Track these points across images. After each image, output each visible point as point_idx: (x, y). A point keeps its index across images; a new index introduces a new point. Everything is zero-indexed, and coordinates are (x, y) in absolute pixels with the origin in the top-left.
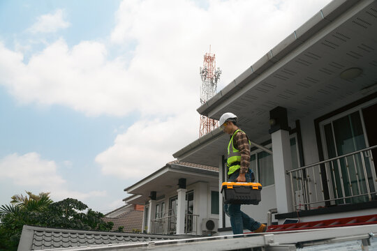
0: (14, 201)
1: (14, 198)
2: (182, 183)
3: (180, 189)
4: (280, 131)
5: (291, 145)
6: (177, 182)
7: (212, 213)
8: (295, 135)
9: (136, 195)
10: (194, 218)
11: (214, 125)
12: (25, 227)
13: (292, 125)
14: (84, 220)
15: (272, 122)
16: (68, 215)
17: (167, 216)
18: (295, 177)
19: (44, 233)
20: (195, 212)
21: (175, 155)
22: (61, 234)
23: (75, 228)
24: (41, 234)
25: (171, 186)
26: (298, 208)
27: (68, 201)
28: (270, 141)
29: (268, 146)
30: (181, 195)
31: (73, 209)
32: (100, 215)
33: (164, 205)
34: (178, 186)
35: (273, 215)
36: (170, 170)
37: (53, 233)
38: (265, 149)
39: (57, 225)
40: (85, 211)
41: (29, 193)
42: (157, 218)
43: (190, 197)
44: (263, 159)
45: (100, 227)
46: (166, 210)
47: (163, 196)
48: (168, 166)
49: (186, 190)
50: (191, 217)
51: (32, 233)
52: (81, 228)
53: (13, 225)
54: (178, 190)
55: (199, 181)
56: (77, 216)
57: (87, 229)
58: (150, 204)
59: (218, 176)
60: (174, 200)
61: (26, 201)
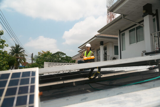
0: (39, 54)
1: (39, 53)
2: (102, 43)
4: (148, 15)
5: (153, 22)
6: (100, 43)
7: (115, 54)
8: (155, 17)
9: (83, 49)
10: (107, 57)
11: (113, 17)
13: (154, 12)
14: (65, 60)
15: (144, 11)
16: (59, 58)
17: (96, 57)
18: (155, 36)
19: (52, 64)
20: (108, 54)
21: (98, 32)
22: (58, 64)
23: (62, 62)
24: (51, 65)
25: (97, 45)
26: (156, 50)
27: (58, 53)
28: (143, 21)
29: (142, 23)
30: (102, 48)
31: (60, 56)
32: (70, 58)
34: (100, 45)
35: (144, 53)
36: (96, 38)
37: (55, 64)
38: (140, 25)
39: (55, 62)
40: (65, 56)
41: (43, 51)
43: (105, 49)
44: (139, 30)
45: (71, 62)
46: (95, 54)
47: (94, 49)
48: (95, 36)
49: (103, 46)
50: (106, 57)
51: (48, 65)
52: (64, 62)
55: (109, 42)
56: (62, 58)
57: (66, 63)
59: (118, 39)
60: (98, 50)
61: (43, 54)
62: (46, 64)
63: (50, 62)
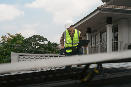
0: (4, 39)
1: (3, 37)
2: (109, 21)
3: (108, 25)
6: (106, 20)
10: (119, 44)
12: (12, 53)
16: (36, 45)
17: (99, 43)
19: (24, 56)
20: (119, 40)
21: (103, 1)
22: (34, 57)
24: (22, 57)
25: (101, 23)
27: (35, 37)
30: (109, 29)
31: (38, 42)
33: (97, 36)
34: (106, 23)
36: (100, 12)
37: (29, 56)
39: (30, 52)
40: (46, 43)
41: (9, 34)
42: (93, 45)
43: (115, 30)
45: (56, 52)
46: (98, 39)
47: (96, 31)
48: (98, 9)
49: (112, 25)
50: (116, 43)
51: (17, 56)
53: (4, 53)
54: (106, 26)
55: (122, 18)
56: (41, 46)
57: (48, 53)
58: (87, 36)
60: (104, 32)
61: (9, 39)
62: (14, 56)
63: (21, 51)
